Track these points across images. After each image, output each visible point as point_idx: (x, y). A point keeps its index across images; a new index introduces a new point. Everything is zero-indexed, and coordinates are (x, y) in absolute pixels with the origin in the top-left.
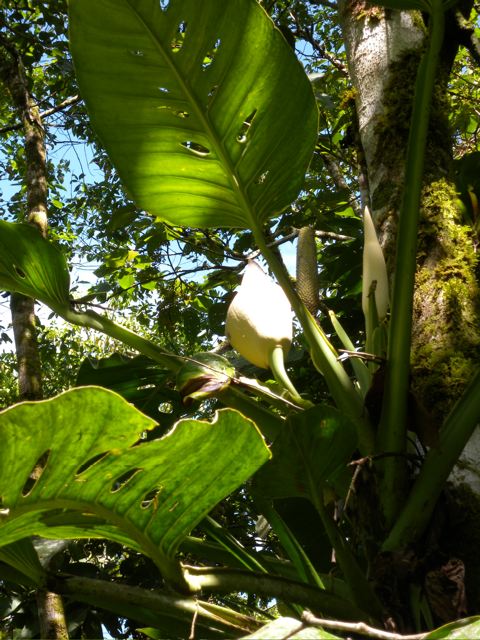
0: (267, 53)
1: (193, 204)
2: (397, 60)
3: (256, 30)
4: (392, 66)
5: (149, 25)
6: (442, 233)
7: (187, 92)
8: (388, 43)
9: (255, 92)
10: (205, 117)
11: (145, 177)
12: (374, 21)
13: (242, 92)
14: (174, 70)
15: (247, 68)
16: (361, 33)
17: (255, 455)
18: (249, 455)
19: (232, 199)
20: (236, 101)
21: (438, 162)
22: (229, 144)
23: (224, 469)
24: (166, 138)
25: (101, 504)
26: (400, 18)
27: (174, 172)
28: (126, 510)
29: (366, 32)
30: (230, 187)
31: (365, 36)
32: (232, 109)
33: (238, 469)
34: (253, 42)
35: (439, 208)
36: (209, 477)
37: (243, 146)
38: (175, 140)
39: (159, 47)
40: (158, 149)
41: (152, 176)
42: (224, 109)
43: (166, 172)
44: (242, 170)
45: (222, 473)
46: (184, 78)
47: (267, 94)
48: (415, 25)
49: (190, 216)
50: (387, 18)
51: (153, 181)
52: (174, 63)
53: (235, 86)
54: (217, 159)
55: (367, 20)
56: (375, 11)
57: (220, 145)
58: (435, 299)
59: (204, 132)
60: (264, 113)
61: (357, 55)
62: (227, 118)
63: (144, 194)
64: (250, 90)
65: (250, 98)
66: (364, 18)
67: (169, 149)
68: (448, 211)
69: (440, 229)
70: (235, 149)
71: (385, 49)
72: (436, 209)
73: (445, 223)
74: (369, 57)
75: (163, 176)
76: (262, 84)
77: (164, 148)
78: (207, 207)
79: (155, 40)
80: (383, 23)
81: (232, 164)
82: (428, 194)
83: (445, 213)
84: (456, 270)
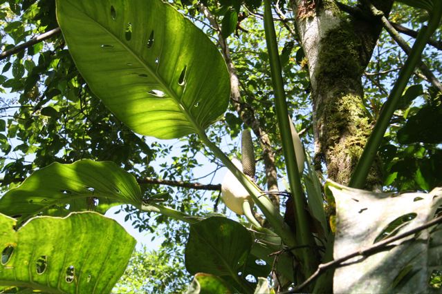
0: (183, 32)
1: (165, 125)
2: (324, 36)
3: (173, 20)
4: (322, 41)
5: (108, 29)
6: (350, 123)
7: (142, 63)
8: (319, 29)
9: (183, 55)
10: (156, 75)
11: (133, 115)
12: (311, 19)
13: (175, 57)
14: (130, 51)
15: (174, 43)
16: (305, 27)
17: (124, 239)
18: (121, 240)
19: (184, 118)
20: (173, 63)
21: (348, 86)
22: (174, 88)
23: (109, 251)
24: (140, 91)
25: (37, 282)
26: (325, 14)
27: (149, 109)
28: (57, 285)
29: (307, 26)
30: (181, 111)
31: (307, 28)
32: (171, 68)
33: (117, 250)
34: (173, 28)
35: (348, 110)
36: (102, 257)
37: (183, 87)
38: (144, 91)
39: (118, 40)
40: (136, 98)
41: (138, 114)
42: (167, 68)
43: (145, 110)
44: (185, 100)
45: (108, 254)
46: (137, 55)
47: (190, 56)
48: (334, 15)
49: (167, 133)
50: (317, 16)
51: (139, 117)
52: (129, 47)
53: (169, 54)
54: (170, 97)
55: (307, 19)
56: (310, 13)
57: (169, 89)
58: (345, 160)
59: (157, 83)
60: (191, 67)
61: (305, 39)
62: (170, 73)
63: (136, 125)
64: (179, 55)
65: (181, 59)
66: (305, 18)
67: (142, 97)
68: (355, 111)
69: (348, 121)
70: (179, 89)
71: (318, 32)
72: (346, 111)
73: (352, 118)
74: (310, 39)
75: (143, 113)
76: (186, 50)
77: (139, 97)
78: (173, 126)
79: (114, 37)
80: (315, 19)
81: (178, 98)
82: (341, 104)
83: (352, 113)
84: (356, 142)
